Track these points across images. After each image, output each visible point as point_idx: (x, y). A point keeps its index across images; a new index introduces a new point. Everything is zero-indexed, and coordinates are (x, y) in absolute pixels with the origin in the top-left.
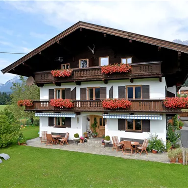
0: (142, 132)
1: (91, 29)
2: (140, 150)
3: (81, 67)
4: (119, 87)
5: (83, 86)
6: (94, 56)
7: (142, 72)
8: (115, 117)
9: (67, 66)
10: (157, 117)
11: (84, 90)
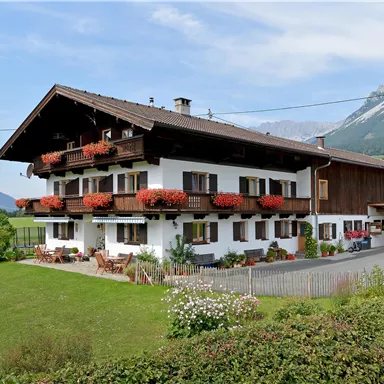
0: (139, 245)
4: (118, 176)
5: (85, 176)
6: (97, 129)
11: (86, 181)
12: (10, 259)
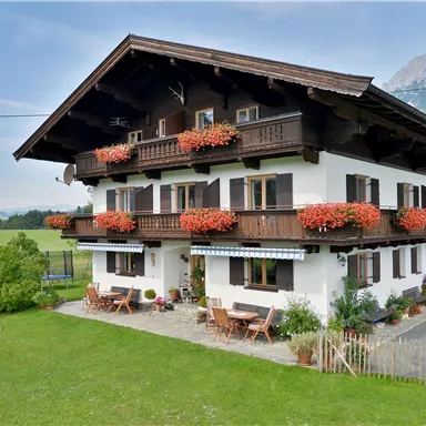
0: (276, 291)
1: (148, 49)
2: (252, 332)
3: (162, 136)
4: (232, 181)
5: (166, 181)
6: (186, 108)
7: (263, 143)
8: (222, 253)
9: (139, 134)
10: (295, 253)
11: (165, 191)
12: (45, 306)
